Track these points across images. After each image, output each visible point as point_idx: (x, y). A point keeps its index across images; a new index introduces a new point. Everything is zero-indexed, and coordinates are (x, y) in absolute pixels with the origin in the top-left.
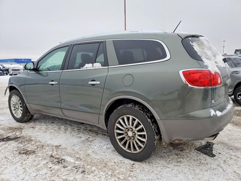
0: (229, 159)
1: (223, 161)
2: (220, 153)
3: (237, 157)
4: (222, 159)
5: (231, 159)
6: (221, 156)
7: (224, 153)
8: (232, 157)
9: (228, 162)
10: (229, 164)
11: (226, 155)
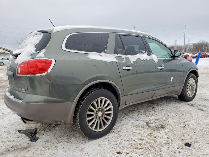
0: (8, 136)
1: (11, 132)
2: (18, 137)
3: (3, 141)
4: (13, 133)
5: (7, 138)
6: (16, 136)
7: (16, 140)
8: (6, 139)
9: (7, 134)
10: (5, 132)
11: (13, 139)
